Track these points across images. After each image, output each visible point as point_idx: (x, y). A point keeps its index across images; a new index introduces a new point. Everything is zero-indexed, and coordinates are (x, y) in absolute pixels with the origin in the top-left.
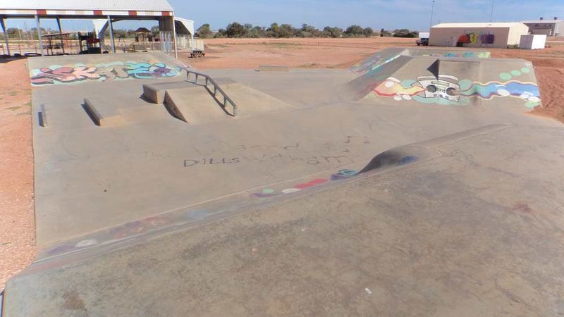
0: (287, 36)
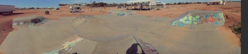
0: (187, 4)
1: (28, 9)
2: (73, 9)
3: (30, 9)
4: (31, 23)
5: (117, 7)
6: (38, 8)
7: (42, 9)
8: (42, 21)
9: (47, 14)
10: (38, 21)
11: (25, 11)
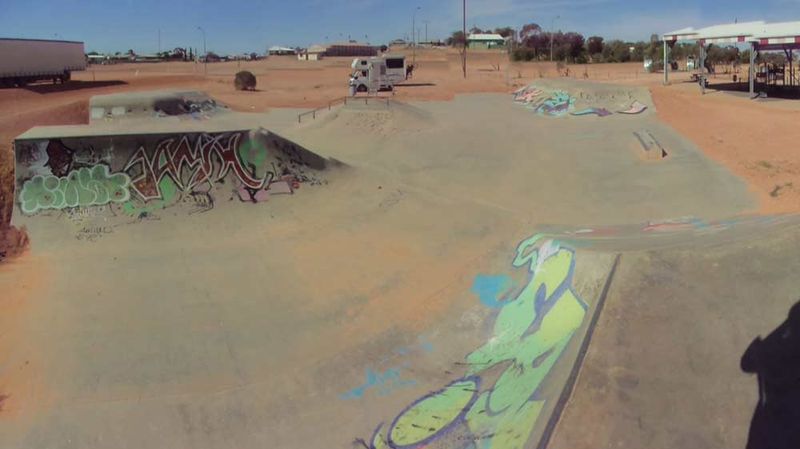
1: (149, 60)
2: (365, 74)
3: (166, 57)
4: (152, 111)
5: (647, 64)
6: (212, 58)
7: (235, 59)
8: (198, 110)
9: (245, 89)
10: (181, 107)
11: (134, 70)
